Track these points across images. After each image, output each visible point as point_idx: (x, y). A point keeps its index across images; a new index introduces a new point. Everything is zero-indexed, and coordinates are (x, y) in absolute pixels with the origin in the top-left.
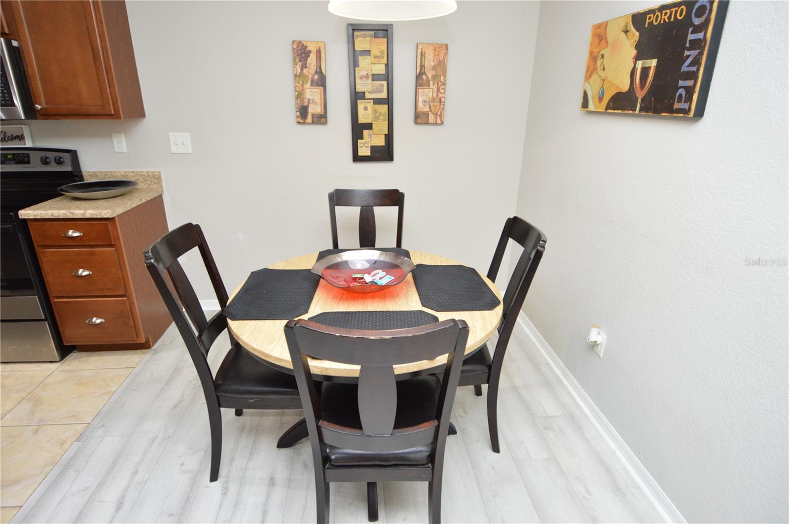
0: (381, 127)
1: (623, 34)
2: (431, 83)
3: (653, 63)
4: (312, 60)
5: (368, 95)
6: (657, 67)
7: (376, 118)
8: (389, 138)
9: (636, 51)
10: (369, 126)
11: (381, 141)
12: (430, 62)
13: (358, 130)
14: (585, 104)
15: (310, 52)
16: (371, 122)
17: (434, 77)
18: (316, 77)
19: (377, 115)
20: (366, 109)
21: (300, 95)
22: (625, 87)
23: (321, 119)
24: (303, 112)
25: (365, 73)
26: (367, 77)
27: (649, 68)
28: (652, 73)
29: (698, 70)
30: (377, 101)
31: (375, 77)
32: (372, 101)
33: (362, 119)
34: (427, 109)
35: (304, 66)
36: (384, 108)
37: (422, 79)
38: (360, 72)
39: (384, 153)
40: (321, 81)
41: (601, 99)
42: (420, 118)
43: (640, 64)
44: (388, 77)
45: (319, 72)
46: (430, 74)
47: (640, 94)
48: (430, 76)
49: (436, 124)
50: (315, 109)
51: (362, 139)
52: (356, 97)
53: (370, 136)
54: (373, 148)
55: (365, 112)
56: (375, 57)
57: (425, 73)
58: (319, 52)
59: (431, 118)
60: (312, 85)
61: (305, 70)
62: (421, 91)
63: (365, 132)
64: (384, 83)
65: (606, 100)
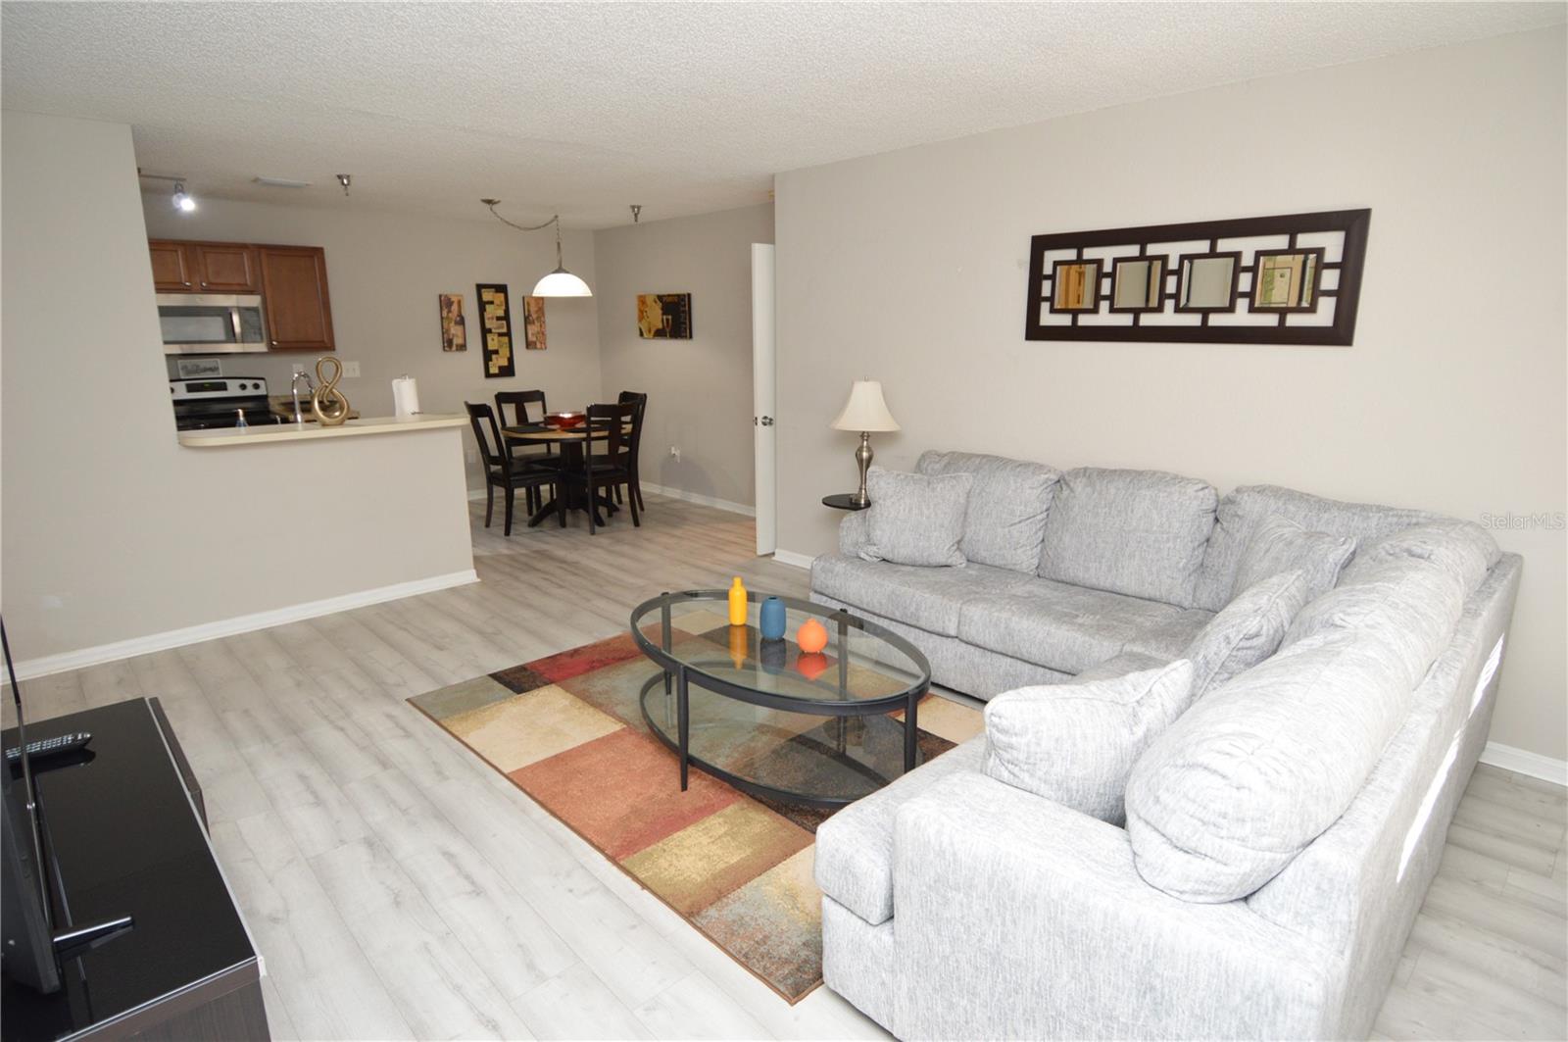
0: (504, 352)
1: (654, 303)
2: (536, 321)
3: (670, 317)
4: (455, 307)
5: (493, 331)
6: (672, 319)
8: (511, 360)
9: (662, 312)
10: (496, 352)
11: (505, 363)
12: (533, 309)
13: (488, 355)
14: (641, 334)
15: (453, 302)
16: (497, 349)
17: (538, 318)
18: (458, 319)
19: (502, 344)
20: (493, 340)
21: (444, 332)
22: (660, 326)
23: (462, 347)
24: (448, 344)
25: (490, 316)
26: (492, 318)
27: (669, 319)
28: (670, 321)
29: (686, 321)
30: (500, 335)
31: (499, 318)
32: (497, 334)
33: (491, 346)
34: (534, 339)
35: (449, 312)
36: (506, 339)
37: (530, 319)
38: (487, 315)
39: (508, 371)
40: (461, 321)
41: (650, 331)
42: (529, 345)
43: (665, 317)
44: (506, 317)
45: (460, 315)
46: (534, 316)
47: (668, 330)
49: (541, 348)
50: (458, 341)
51: (492, 361)
52: (485, 332)
53: (497, 359)
54: (500, 368)
55: (492, 342)
56: (497, 305)
57: (531, 316)
58: (459, 302)
59: (538, 345)
60: (455, 324)
61: (450, 315)
62: (529, 327)
63: (494, 357)
64: (504, 322)
65: (652, 332)
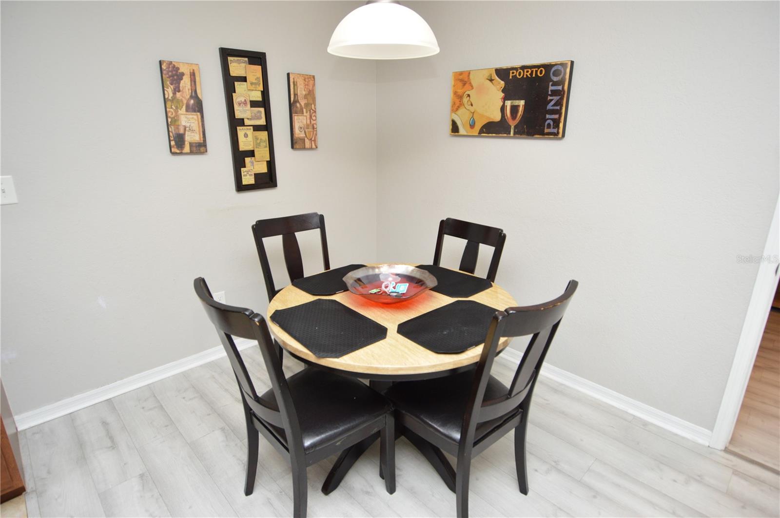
0: (263, 154)
1: (489, 82)
2: (304, 110)
3: (522, 103)
4: (185, 83)
5: (247, 122)
6: (525, 106)
7: (258, 145)
8: (271, 164)
9: (503, 94)
10: (251, 154)
11: (263, 169)
12: (301, 91)
13: (240, 158)
14: (455, 129)
15: (183, 74)
16: (252, 149)
17: (307, 105)
18: (192, 102)
19: (259, 141)
20: (246, 136)
21: (171, 122)
22: (497, 117)
23: (200, 148)
24: (177, 143)
25: (241, 99)
26: (245, 103)
27: (518, 106)
28: (521, 109)
29: (561, 109)
30: (257, 128)
31: (254, 104)
32: (252, 128)
33: (243, 146)
34: (302, 135)
35: (177, 90)
36: (264, 135)
37: (297, 107)
38: (237, 98)
39: (267, 180)
40: (198, 107)
41: (472, 126)
42: (295, 143)
43: (508, 103)
44: (264, 102)
45: (195, 96)
46: (303, 102)
47: (513, 124)
48: (303, 104)
49: (311, 149)
50: (193, 137)
51: (245, 167)
52: (235, 123)
53: (252, 163)
54: (257, 176)
55: (245, 138)
56: (252, 84)
57: (298, 102)
58: (193, 75)
59: (308, 144)
60: (187, 110)
61: (178, 95)
62: (296, 118)
63: (248, 160)
64: (262, 110)
65: (478, 127)
